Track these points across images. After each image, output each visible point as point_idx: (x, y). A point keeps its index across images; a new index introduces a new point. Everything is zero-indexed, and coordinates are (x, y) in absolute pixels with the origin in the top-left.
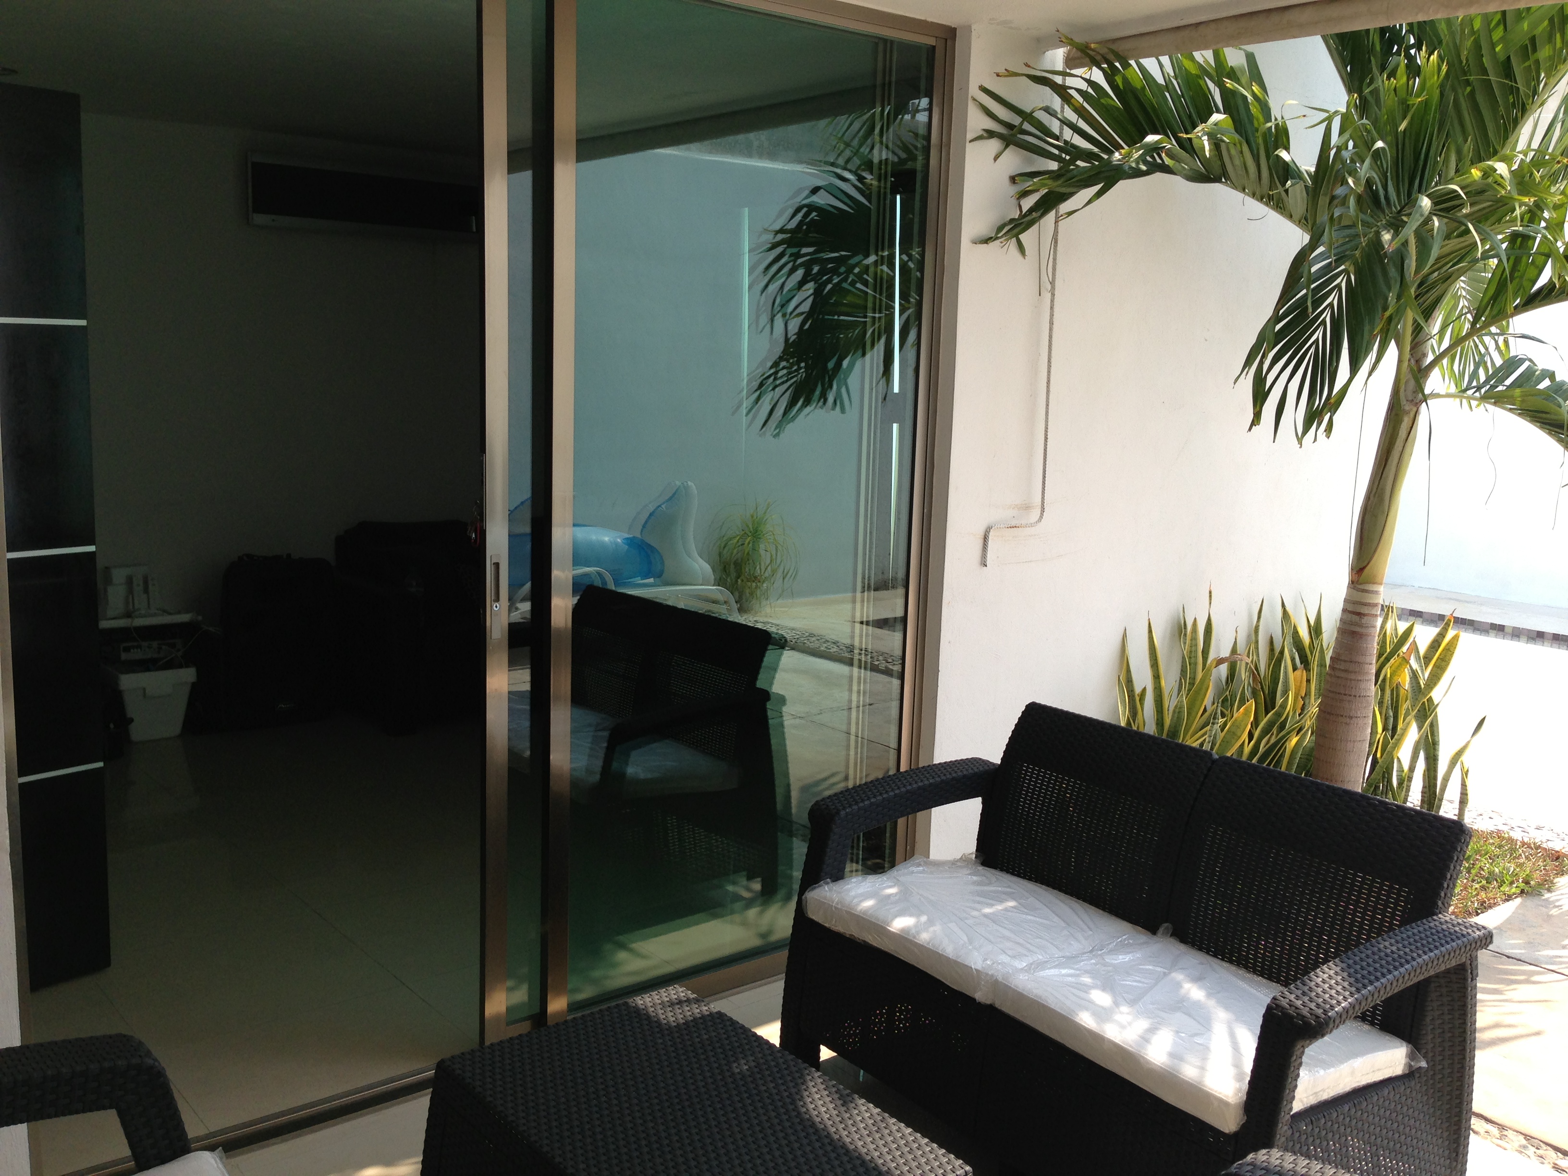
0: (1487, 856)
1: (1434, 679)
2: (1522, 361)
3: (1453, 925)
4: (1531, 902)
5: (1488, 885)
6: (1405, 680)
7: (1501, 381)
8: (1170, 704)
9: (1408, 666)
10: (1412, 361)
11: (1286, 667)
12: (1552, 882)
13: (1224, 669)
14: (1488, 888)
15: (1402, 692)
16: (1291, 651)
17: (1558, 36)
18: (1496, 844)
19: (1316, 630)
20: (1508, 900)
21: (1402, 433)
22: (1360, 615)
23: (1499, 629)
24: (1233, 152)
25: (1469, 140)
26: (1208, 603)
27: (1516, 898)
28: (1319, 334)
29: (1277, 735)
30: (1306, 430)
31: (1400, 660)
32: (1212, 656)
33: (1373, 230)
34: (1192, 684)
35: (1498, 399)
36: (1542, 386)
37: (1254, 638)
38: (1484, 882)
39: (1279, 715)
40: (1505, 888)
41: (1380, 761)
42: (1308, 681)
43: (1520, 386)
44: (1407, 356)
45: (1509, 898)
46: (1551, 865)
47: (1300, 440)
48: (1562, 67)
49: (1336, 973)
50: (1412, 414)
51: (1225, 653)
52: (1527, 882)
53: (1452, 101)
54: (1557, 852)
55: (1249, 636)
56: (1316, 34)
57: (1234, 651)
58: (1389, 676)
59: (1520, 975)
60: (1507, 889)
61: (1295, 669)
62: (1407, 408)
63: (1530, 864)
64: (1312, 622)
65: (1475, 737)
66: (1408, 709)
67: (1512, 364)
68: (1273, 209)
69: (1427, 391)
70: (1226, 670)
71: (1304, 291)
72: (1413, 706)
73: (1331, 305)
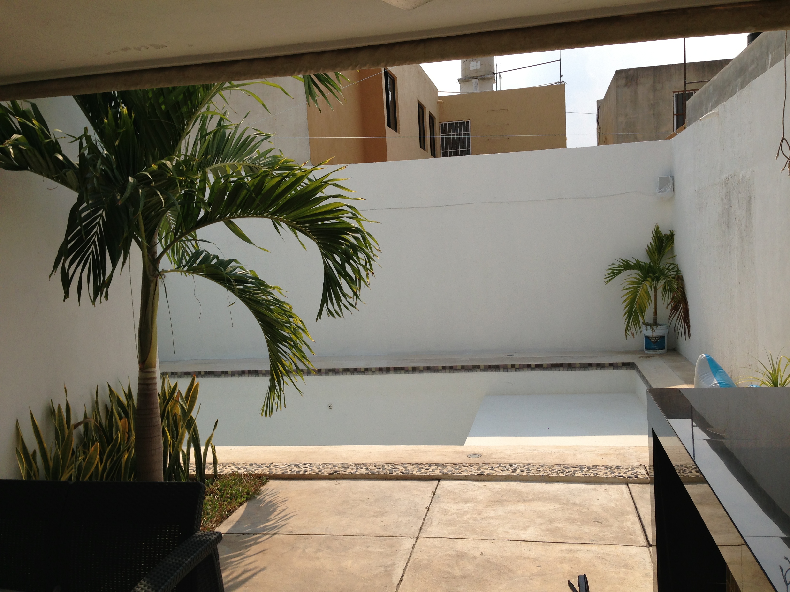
0: (229, 487)
1: (191, 408)
2: (202, 252)
3: (203, 537)
4: (252, 503)
5: (231, 501)
6: (178, 411)
7: (194, 262)
8: (50, 455)
9: (179, 403)
10: (150, 256)
11: (116, 419)
12: (259, 490)
13: (81, 427)
14: (231, 502)
15: (178, 417)
16: (117, 411)
17: (189, 102)
18: (233, 479)
19: (129, 396)
20: (241, 505)
21: (152, 291)
22: (148, 385)
23: (225, 373)
24: (30, 154)
25: (156, 149)
26: (65, 394)
27: (244, 503)
28: (92, 248)
29: (117, 455)
30: (95, 297)
31: (174, 402)
32: (73, 422)
33: (111, 194)
34: (62, 441)
35: (193, 270)
36: (213, 263)
37: (96, 408)
38: (229, 500)
39: (114, 445)
40: (239, 500)
41: (172, 454)
42: (129, 423)
43: (203, 263)
44: (146, 254)
45: (241, 504)
46: (258, 481)
47: (94, 301)
48: (193, 116)
49: (145, 586)
50: (155, 282)
51: (81, 418)
52: (248, 494)
53: (144, 130)
54: (260, 475)
55: (93, 407)
56: (70, 95)
57: (85, 417)
58: (170, 410)
59: (252, 541)
60: (240, 500)
61: (121, 418)
62: (151, 279)
63: (248, 484)
64: (127, 392)
65: (215, 431)
66: (182, 424)
67: (198, 253)
68: (60, 183)
69: (160, 270)
70: (83, 428)
71: (79, 227)
72: (184, 423)
73: (96, 232)
